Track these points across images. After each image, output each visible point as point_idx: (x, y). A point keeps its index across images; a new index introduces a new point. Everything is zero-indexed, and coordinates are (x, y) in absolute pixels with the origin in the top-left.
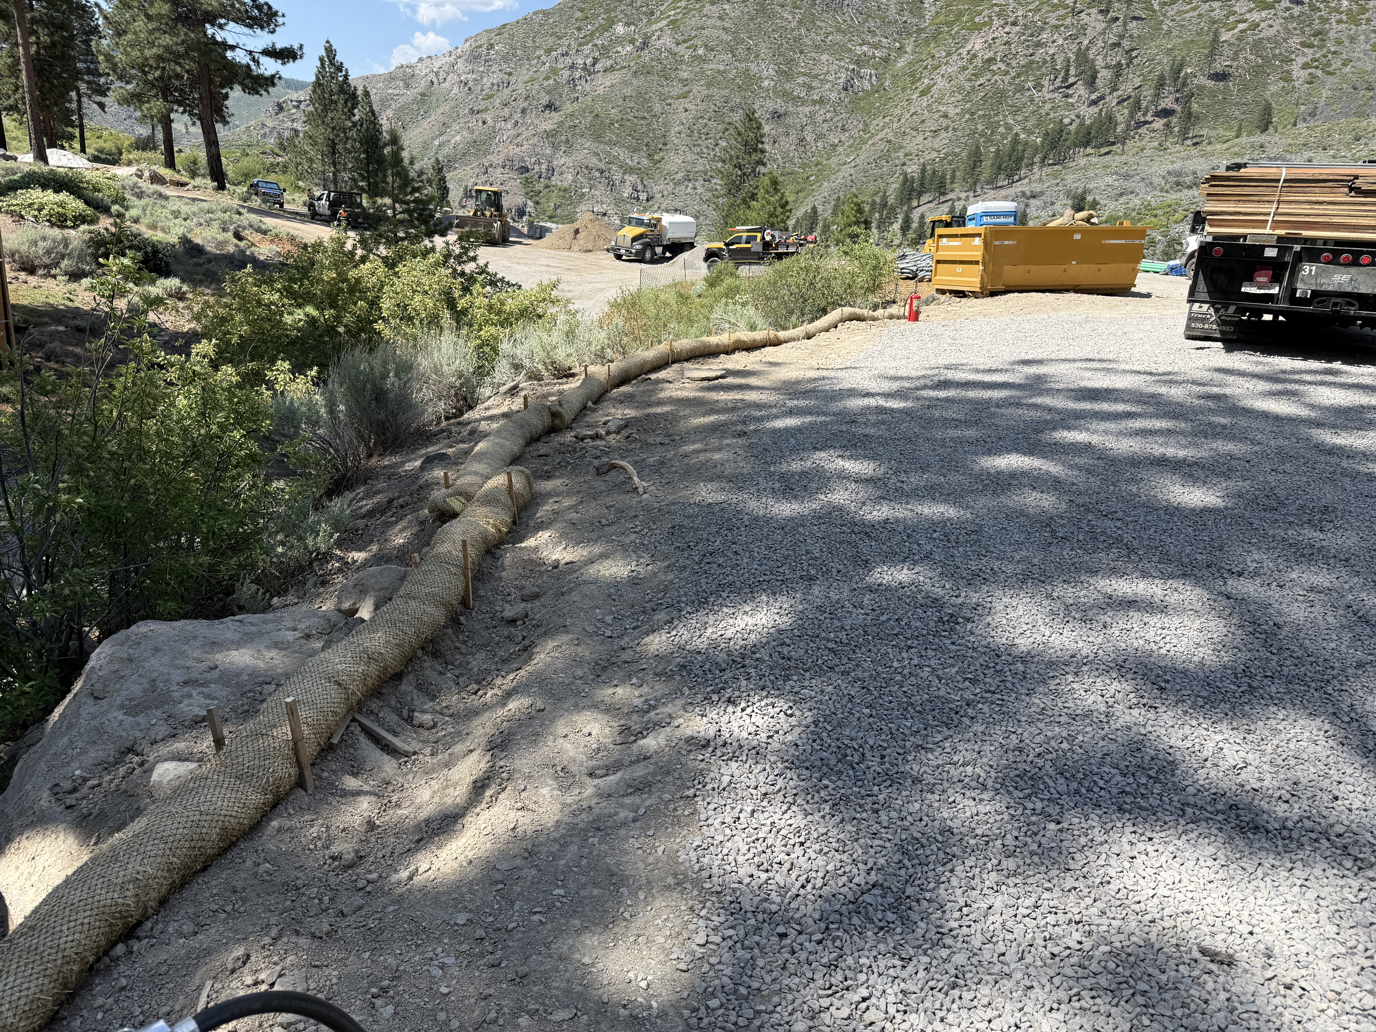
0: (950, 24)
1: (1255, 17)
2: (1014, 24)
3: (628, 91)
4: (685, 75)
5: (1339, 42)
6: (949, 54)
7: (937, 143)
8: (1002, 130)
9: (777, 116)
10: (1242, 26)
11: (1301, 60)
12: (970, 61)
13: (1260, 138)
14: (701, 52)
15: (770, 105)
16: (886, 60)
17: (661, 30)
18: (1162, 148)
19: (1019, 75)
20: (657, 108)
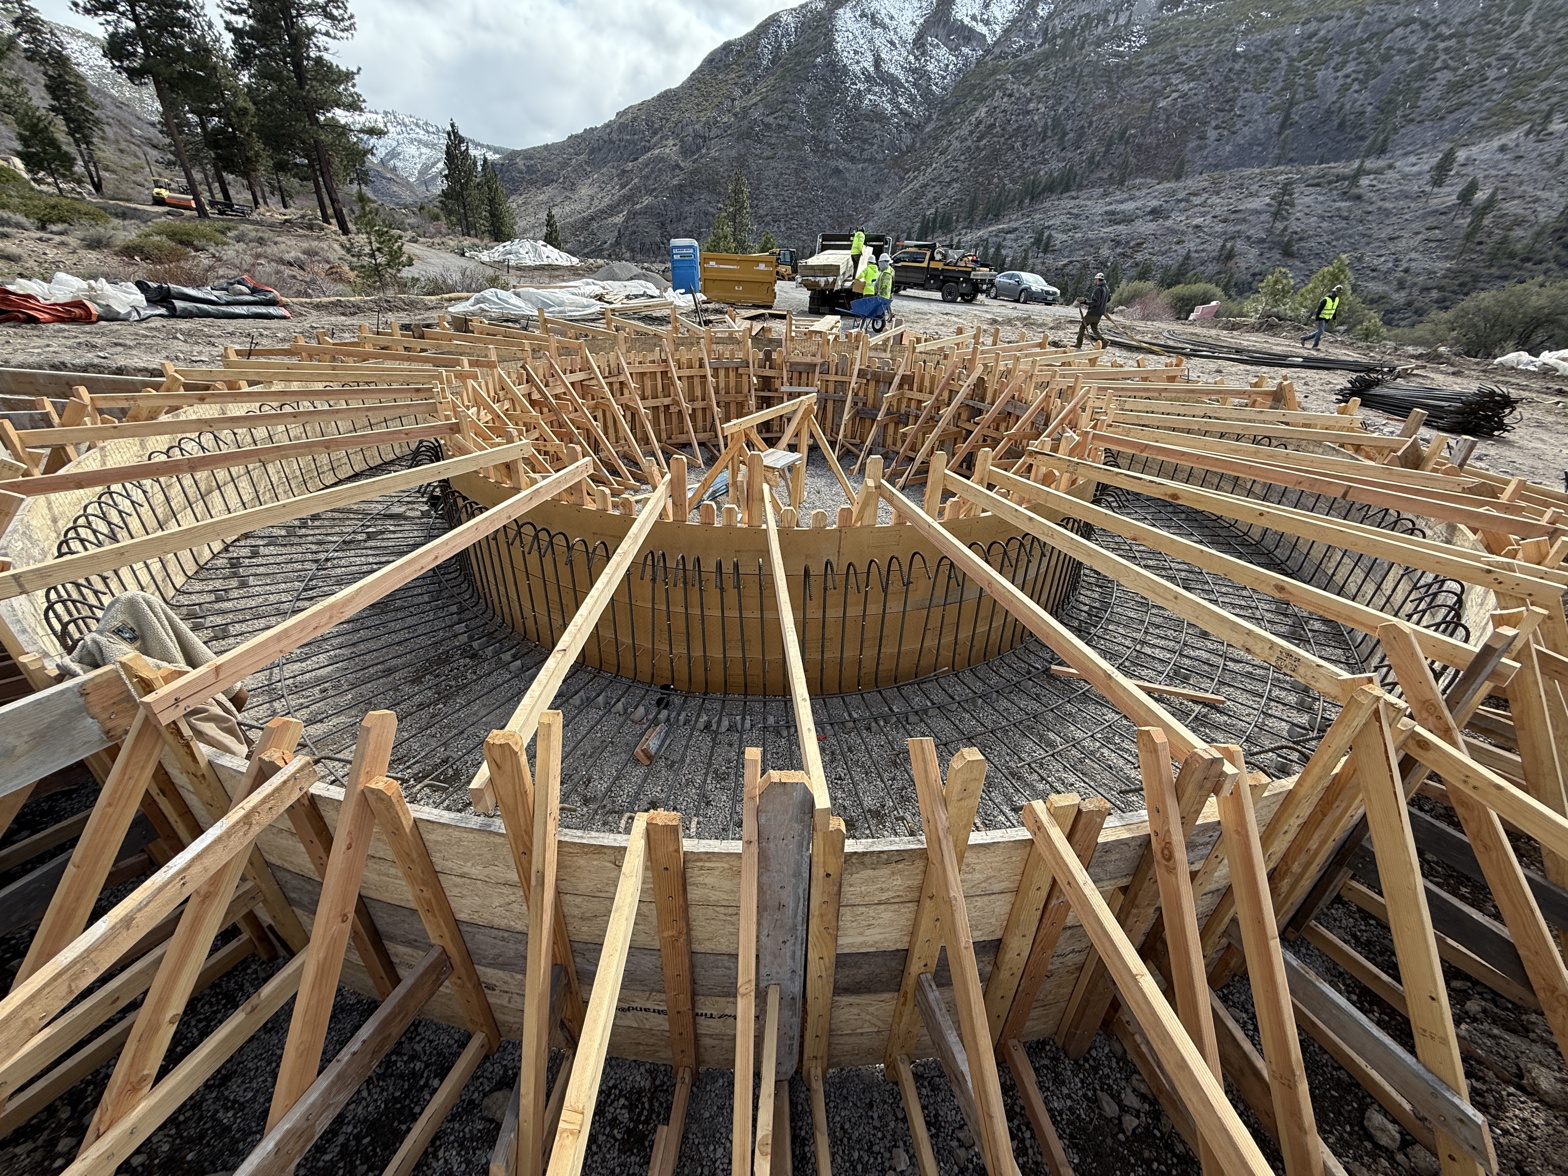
0: (965, 96)
1: (1185, 87)
2: (1010, 96)
3: (733, 153)
4: (773, 141)
5: (1243, 107)
6: (963, 121)
7: (950, 192)
8: (996, 180)
9: (837, 172)
10: (1175, 95)
11: (1213, 123)
12: (977, 126)
13: (1173, 185)
14: (785, 122)
15: (833, 164)
16: (917, 126)
17: (755, 104)
18: (1106, 194)
19: (1010, 138)
20: (754, 167)
